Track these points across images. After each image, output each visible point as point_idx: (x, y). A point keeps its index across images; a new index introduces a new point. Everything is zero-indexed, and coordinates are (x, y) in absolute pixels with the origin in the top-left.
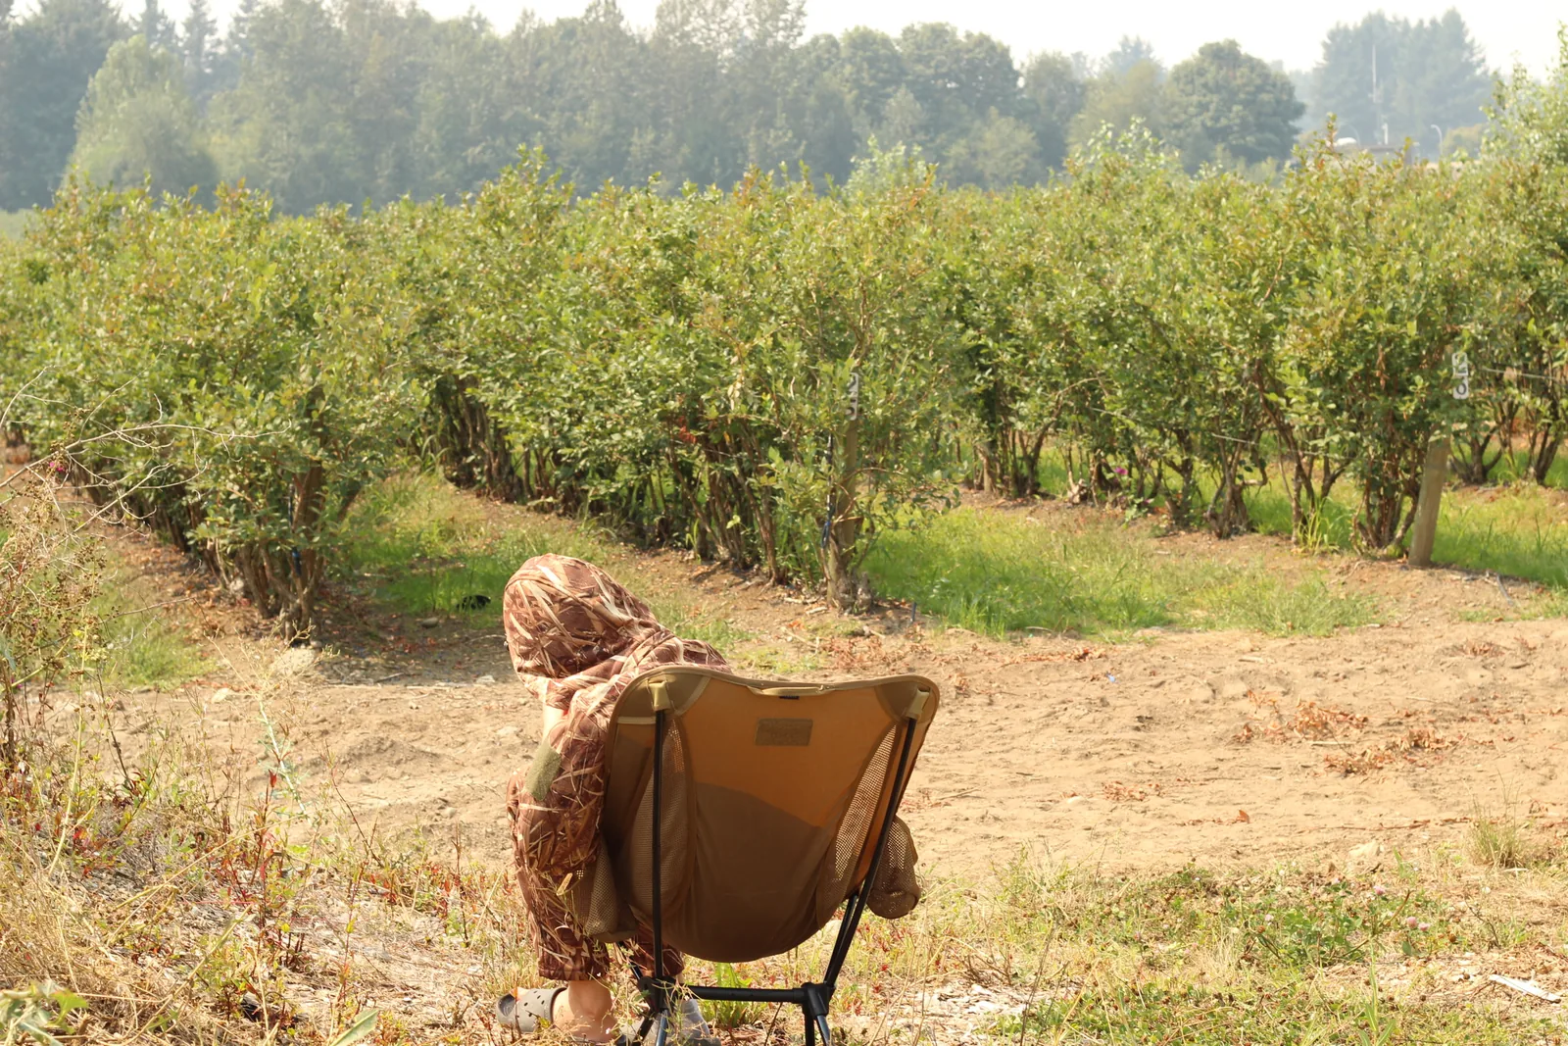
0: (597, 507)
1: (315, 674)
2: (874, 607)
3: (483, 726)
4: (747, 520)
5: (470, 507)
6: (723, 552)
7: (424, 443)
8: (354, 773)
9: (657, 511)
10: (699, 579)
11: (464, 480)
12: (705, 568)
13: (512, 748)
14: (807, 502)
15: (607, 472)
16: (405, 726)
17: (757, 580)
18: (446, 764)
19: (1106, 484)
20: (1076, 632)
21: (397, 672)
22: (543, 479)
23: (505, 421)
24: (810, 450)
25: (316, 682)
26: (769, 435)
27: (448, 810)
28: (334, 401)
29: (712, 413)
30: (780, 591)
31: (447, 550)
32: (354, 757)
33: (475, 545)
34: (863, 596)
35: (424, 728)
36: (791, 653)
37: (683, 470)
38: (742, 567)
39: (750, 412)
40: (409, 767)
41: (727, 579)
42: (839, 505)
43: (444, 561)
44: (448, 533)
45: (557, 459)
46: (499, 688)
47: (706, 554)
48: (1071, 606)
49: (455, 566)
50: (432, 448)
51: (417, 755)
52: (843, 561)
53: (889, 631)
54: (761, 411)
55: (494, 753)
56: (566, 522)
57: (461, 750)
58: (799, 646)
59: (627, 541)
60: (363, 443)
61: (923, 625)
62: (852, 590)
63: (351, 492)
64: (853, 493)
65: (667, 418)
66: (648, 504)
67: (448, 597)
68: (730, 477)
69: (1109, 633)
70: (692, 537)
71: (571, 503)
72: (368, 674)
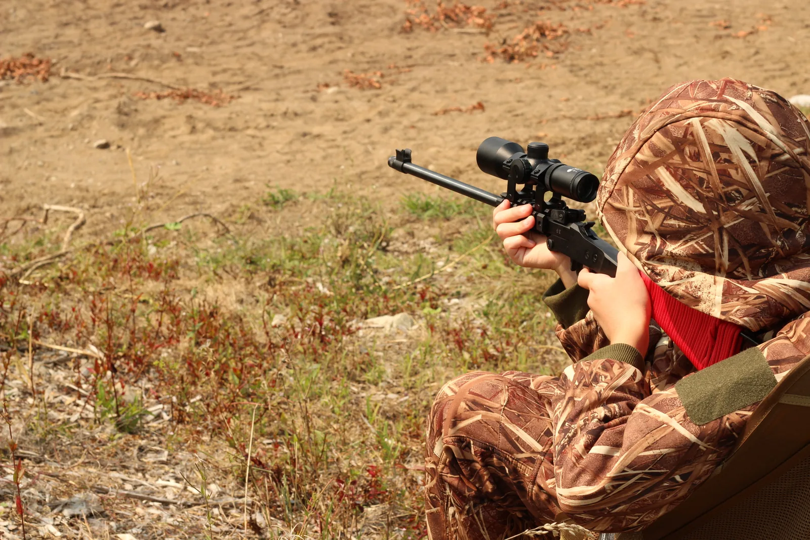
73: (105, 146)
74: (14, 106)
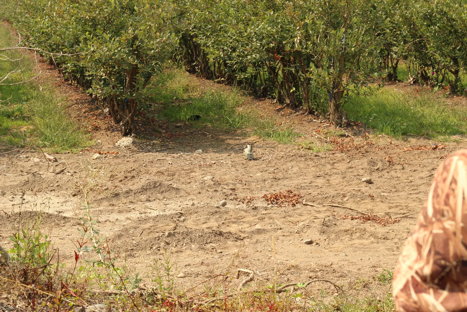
0: (240, 83)
1: (133, 148)
2: (348, 125)
3: (197, 174)
4: (297, 89)
5: (194, 81)
6: (288, 101)
7: (178, 58)
8: (143, 197)
9: (262, 85)
10: (279, 110)
11: (192, 71)
12: (280, 107)
13: (209, 186)
14: (324, 84)
15: (243, 70)
16: (166, 173)
17: (301, 112)
18: (182, 193)
19: (425, 78)
20: (428, 137)
21: (164, 148)
22: (220, 72)
23: (207, 50)
24: (325, 63)
25: (133, 151)
26: (309, 58)
27: (182, 218)
28: (142, 41)
29: (288, 48)
30: (310, 117)
31: (185, 97)
32: (144, 190)
33: (196, 94)
34: (344, 120)
35: (173, 175)
36: (318, 143)
37: (273, 70)
38: (295, 106)
39: (302, 48)
40: (166, 194)
41: (289, 111)
42: (337, 84)
43: (184, 100)
44: (186, 90)
45: (226, 65)
46: (204, 155)
47: (281, 101)
48: (422, 125)
49: (189, 103)
50: (181, 59)
51: (170, 188)
52: (337, 107)
53: (355, 134)
54: (306, 48)
55: (202, 188)
56: (228, 87)
57: (189, 186)
58: (320, 140)
59: (250, 95)
60: (153, 57)
61: (369, 133)
62: (340, 118)
63: (148, 77)
64: (342, 81)
65: (268, 50)
66: (258, 82)
67: (185, 115)
68: (290, 73)
69: (441, 137)
70: (276, 95)
71: (230, 81)
72: (153, 148)
73: (310, 243)
74: (271, 218)
